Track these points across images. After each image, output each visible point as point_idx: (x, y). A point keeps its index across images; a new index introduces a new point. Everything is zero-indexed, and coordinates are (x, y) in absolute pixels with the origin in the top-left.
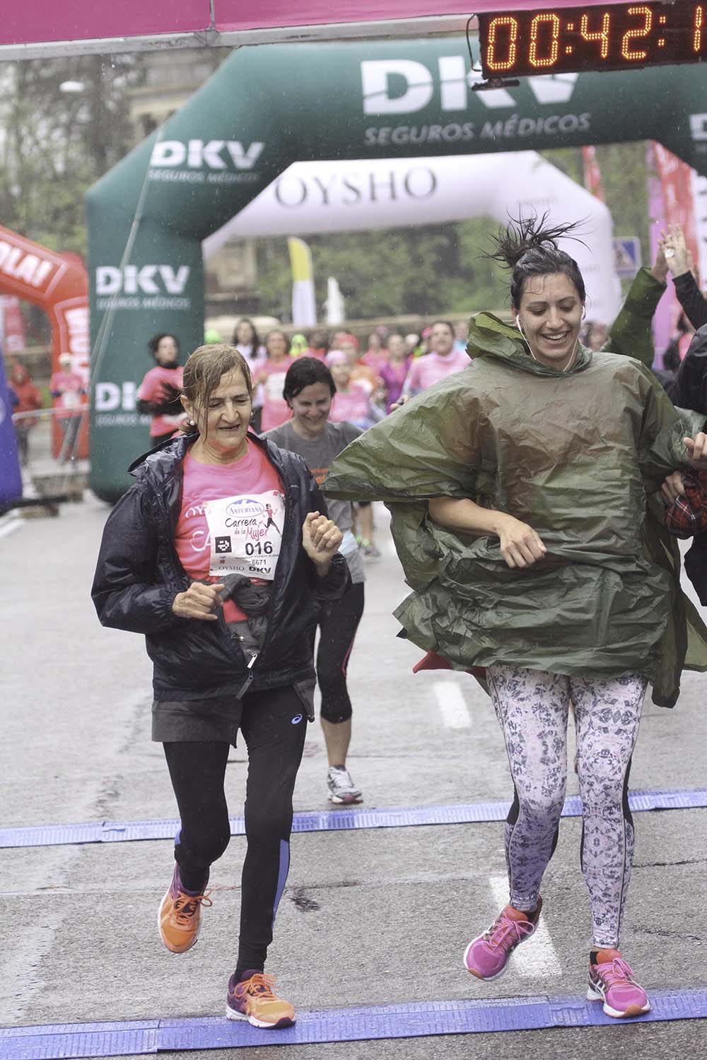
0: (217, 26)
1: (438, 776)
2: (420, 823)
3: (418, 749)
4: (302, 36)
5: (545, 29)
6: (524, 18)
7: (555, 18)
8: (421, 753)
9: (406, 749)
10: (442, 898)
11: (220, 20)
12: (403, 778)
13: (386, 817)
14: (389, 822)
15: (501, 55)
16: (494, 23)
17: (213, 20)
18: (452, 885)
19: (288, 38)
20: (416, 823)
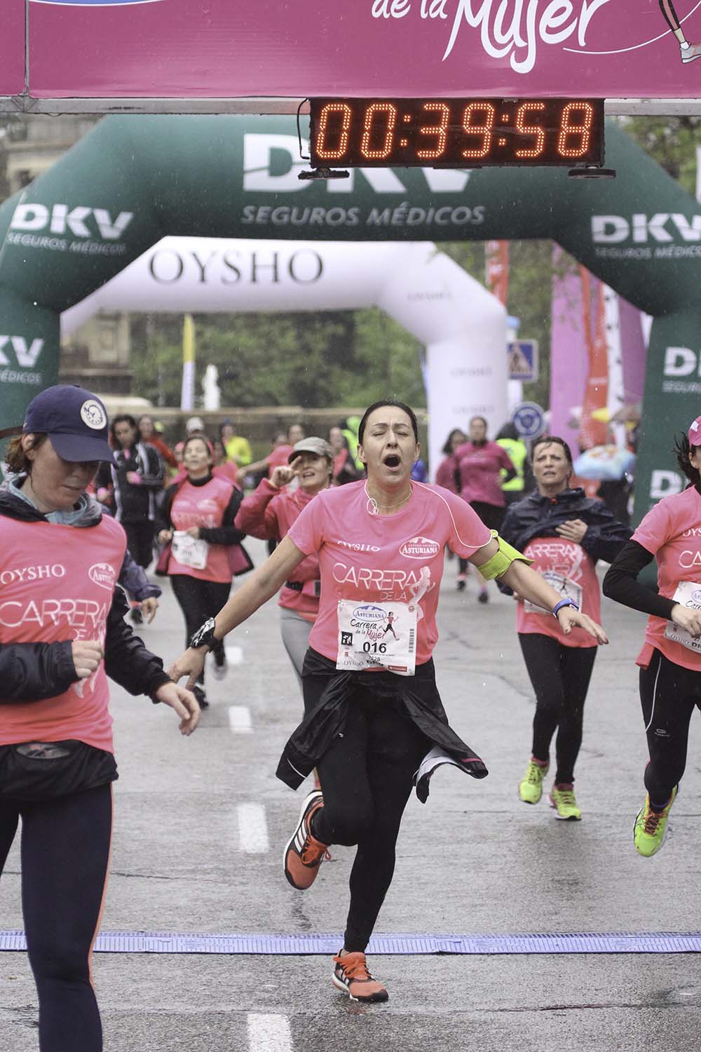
0: (31, 91)
1: (220, 902)
2: (189, 950)
3: (205, 872)
4: (126, 108)
5: (380, 118)
6: (359, 106)
7: (391, 108)
8: (208, 877)
9: (193, 871)
10: (194, 1031)
11: (34, 86)
12: (183, 902)
13: (153, 942)
14: (156, 947)
15: (332, 143)
16: (327, 109)
17: (28, 85)
18: (207, 1018)
19: (110, 109)
20: (184, 951)
